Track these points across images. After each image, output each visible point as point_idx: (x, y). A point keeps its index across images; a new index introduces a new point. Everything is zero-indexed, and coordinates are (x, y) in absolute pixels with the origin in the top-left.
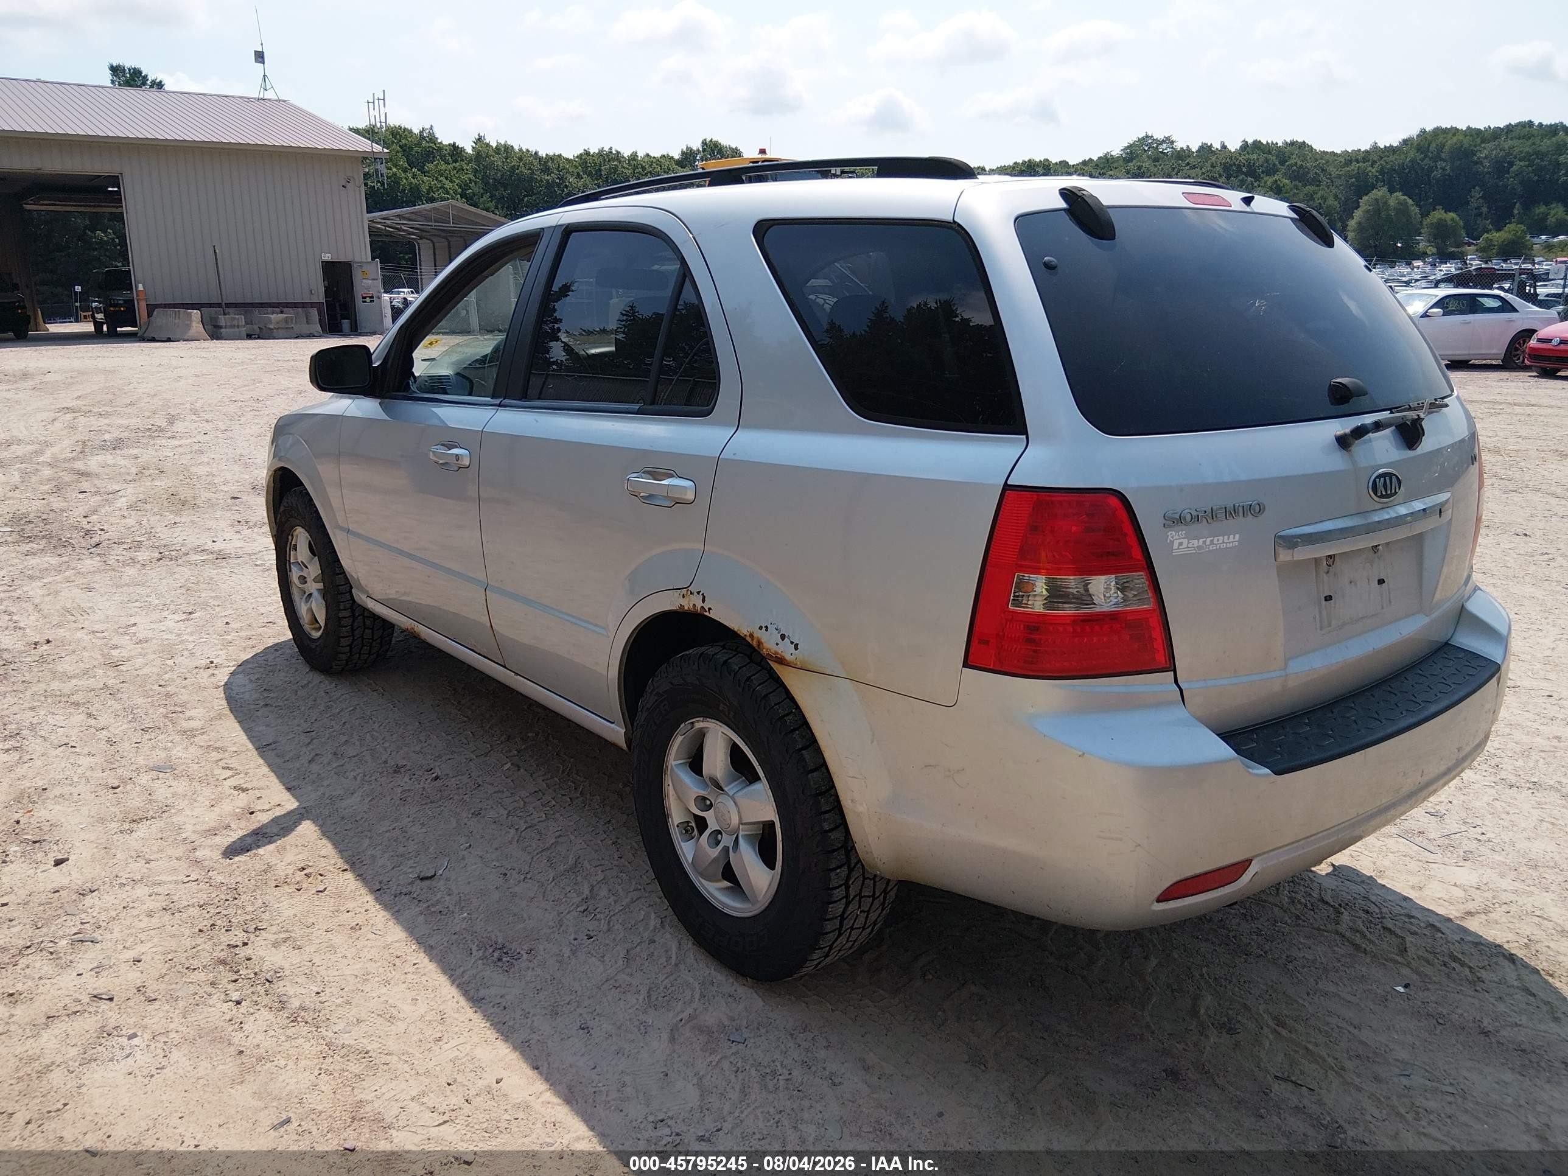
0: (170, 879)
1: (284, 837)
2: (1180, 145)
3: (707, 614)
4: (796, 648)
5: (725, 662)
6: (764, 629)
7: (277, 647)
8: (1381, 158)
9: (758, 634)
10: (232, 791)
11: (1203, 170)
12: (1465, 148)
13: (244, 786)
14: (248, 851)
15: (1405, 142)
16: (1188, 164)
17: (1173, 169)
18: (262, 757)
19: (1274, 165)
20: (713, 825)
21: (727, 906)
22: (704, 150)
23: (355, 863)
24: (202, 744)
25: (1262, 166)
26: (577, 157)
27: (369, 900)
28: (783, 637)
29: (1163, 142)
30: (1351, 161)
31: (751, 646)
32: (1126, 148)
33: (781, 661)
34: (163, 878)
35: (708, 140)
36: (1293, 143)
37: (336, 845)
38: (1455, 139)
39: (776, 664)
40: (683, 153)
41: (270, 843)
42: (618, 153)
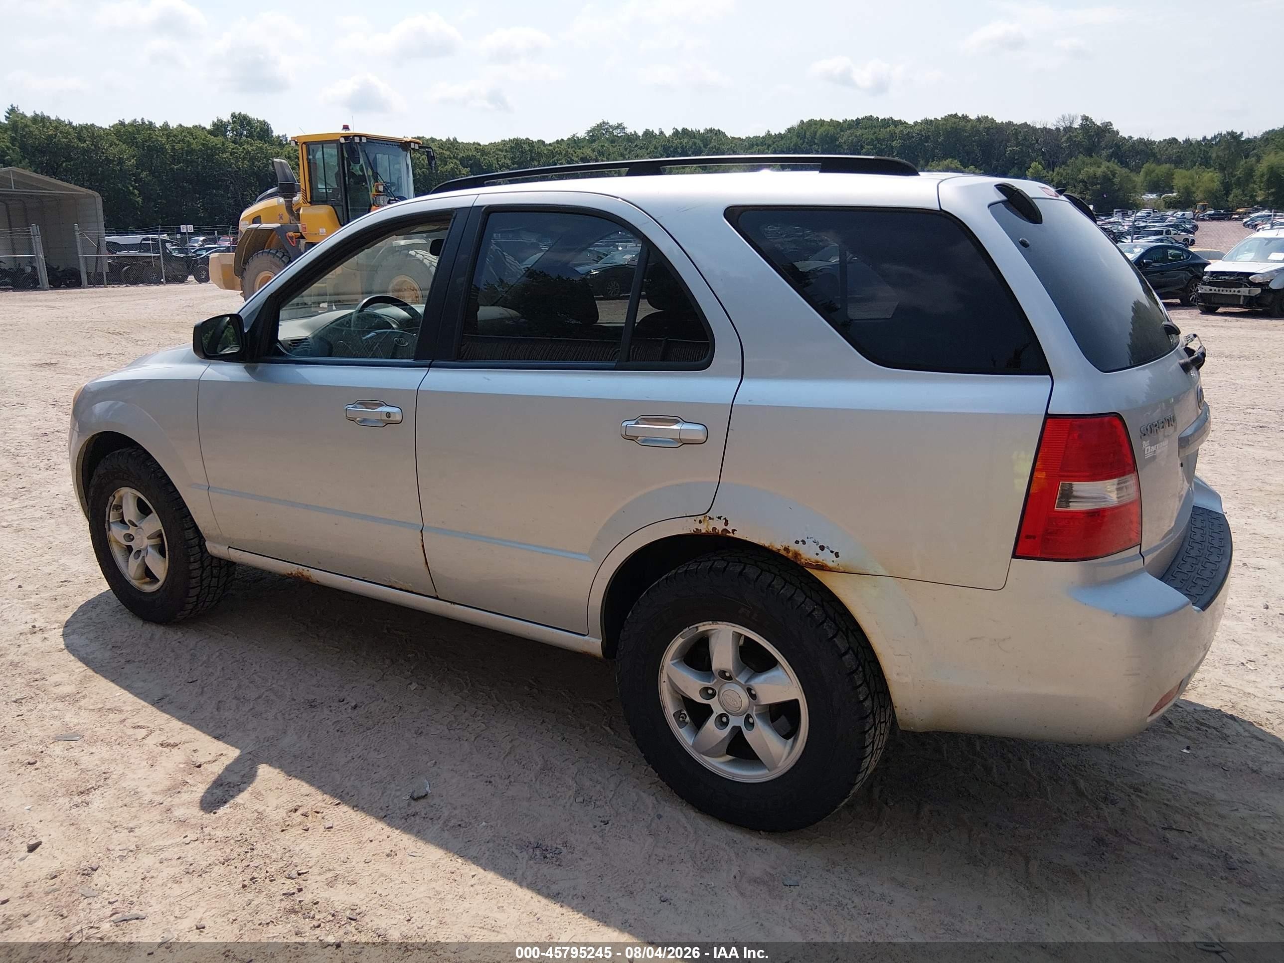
0: (170, 842)
1: (251, 783)
2: (630, 130)
3: (731, 535)
4: (837, 555)
5: (741, 573)
6: (801, 543)
7: (91, 605)
8: (774, 143)
9: (793, 547)
10: (160, 748)
11: (648, 151)
12: (831, 136)
13: (172, 741)
14: (225, 803)
15: (789, 130)
16: (636, 146)
17: (626, 149)
18: (164, 711)
19: (700, 147)
20: (717, 710)
21: (737, 776)
22: (234, 122)
23: (342, 796)
24: (91, 707)
25: (691, 147)
26: (113, 127)
27: (383, 827)
28: (822, 548)
29: (617, 128)
30: (753, 145)
31: (786, 558)
32: (589, 132)
33: (822, 567)
34: (161, 843)
35: (237, 114)
36: (711, 131)
37: (311, 783)
38: (823, 129)
39: (815, 571)
40: (214, 124)
41: (241, 791)
42: (151, 123)
